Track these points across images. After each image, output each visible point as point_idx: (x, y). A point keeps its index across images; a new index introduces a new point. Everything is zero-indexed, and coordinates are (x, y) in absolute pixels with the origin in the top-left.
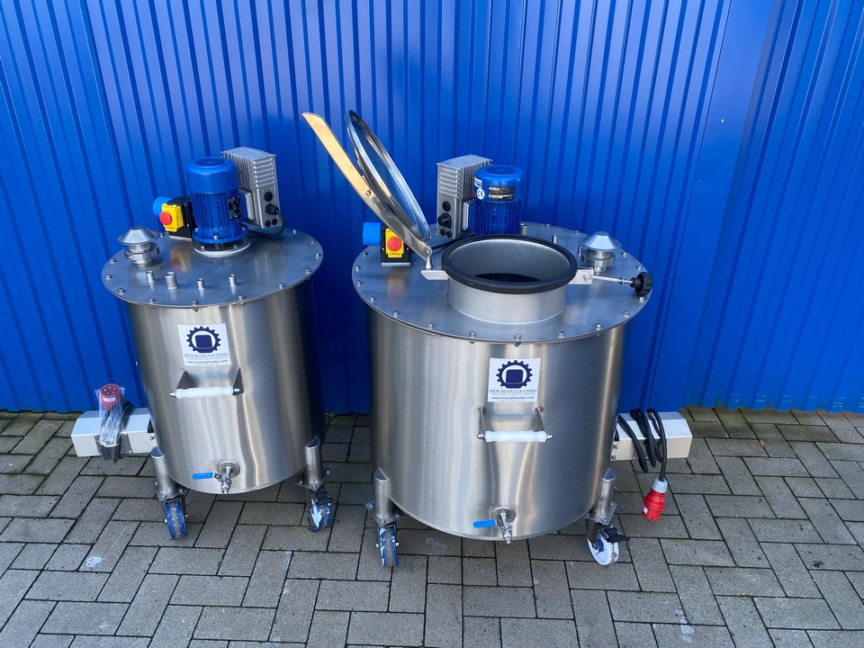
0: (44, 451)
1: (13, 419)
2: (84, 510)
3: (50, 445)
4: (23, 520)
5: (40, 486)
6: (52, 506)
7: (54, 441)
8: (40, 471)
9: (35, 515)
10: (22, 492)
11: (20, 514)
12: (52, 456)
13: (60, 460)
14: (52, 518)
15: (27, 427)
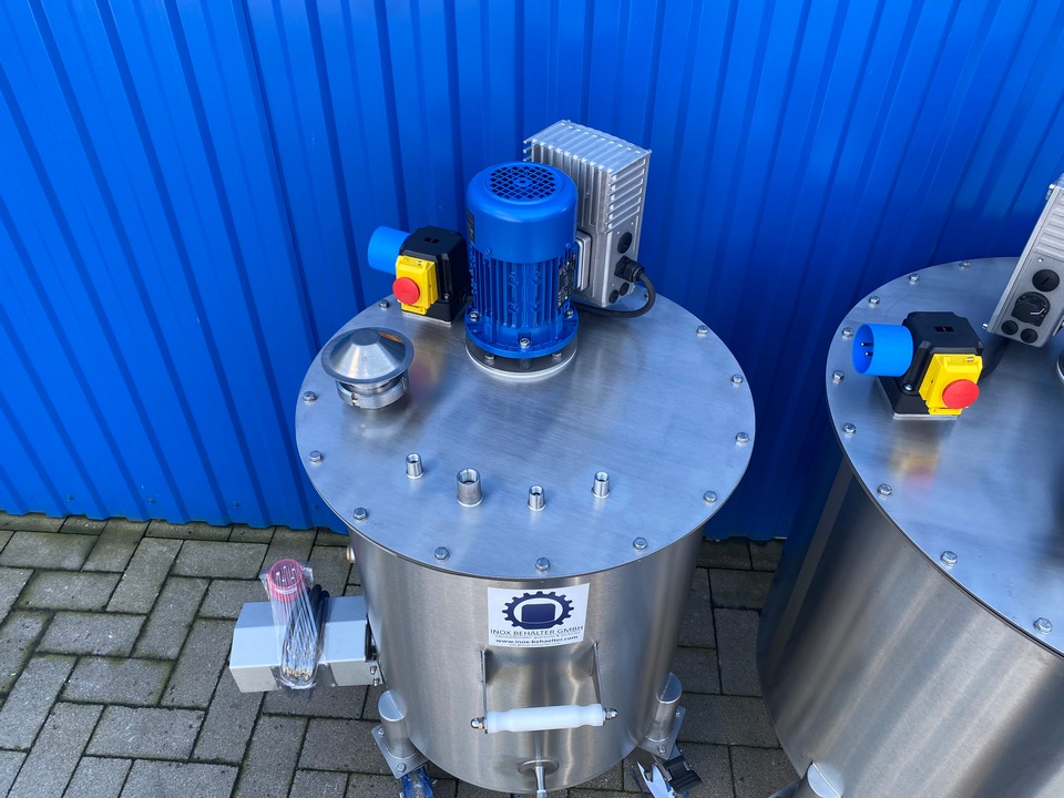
0: (160, 607)
1: (99, 533)
2: (249, 743)
3: (168, 594)
4: (151, 766)
5: (166, 687)
6: (194, 732)
7: (173, 583)
8: (161, 652)
9: (170, 755)
10: (138, 700)
11: (143, 751)
12: (175, 619)
13: (191, 627)
14: (199, 761)
15: (125, 552)
